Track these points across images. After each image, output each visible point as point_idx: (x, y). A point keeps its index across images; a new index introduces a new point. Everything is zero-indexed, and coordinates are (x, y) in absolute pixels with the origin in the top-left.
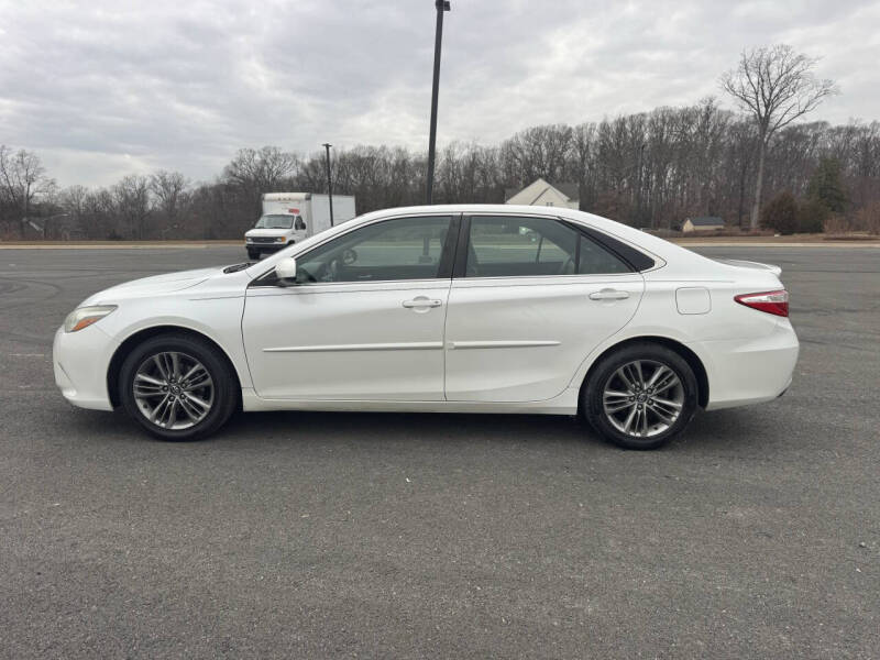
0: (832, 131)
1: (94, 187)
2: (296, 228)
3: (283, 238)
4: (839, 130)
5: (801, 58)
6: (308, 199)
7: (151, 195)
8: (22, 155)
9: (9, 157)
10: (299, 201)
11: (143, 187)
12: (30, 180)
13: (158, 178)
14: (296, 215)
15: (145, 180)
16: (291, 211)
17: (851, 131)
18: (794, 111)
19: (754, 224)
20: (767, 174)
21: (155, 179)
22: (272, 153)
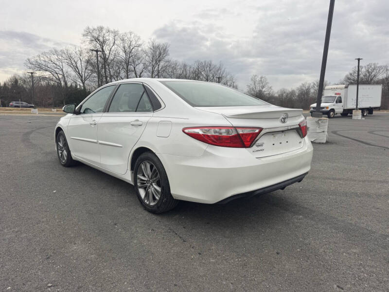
1: (289, 89)
2: (336, 102)
3: (327, 108)
6: (346, 87)
7: (312, 91)
8: (261, 78)
9: (257, 79)
10: (341, 89)
11: (309, 87)
12: (263, 87)
13: (316, 83)
14: (337, 96)
15: (310, 84)
16: (336, 94)
21: (314, 84)
22: (373, 67)
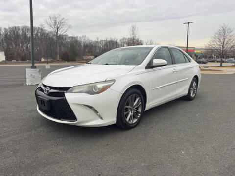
0: (69, 37)
4: (70, 37)
5: (63, 19)
17: (73, 38)
18: (64, 31)
19: (58, 59)
20: (60, 46)
